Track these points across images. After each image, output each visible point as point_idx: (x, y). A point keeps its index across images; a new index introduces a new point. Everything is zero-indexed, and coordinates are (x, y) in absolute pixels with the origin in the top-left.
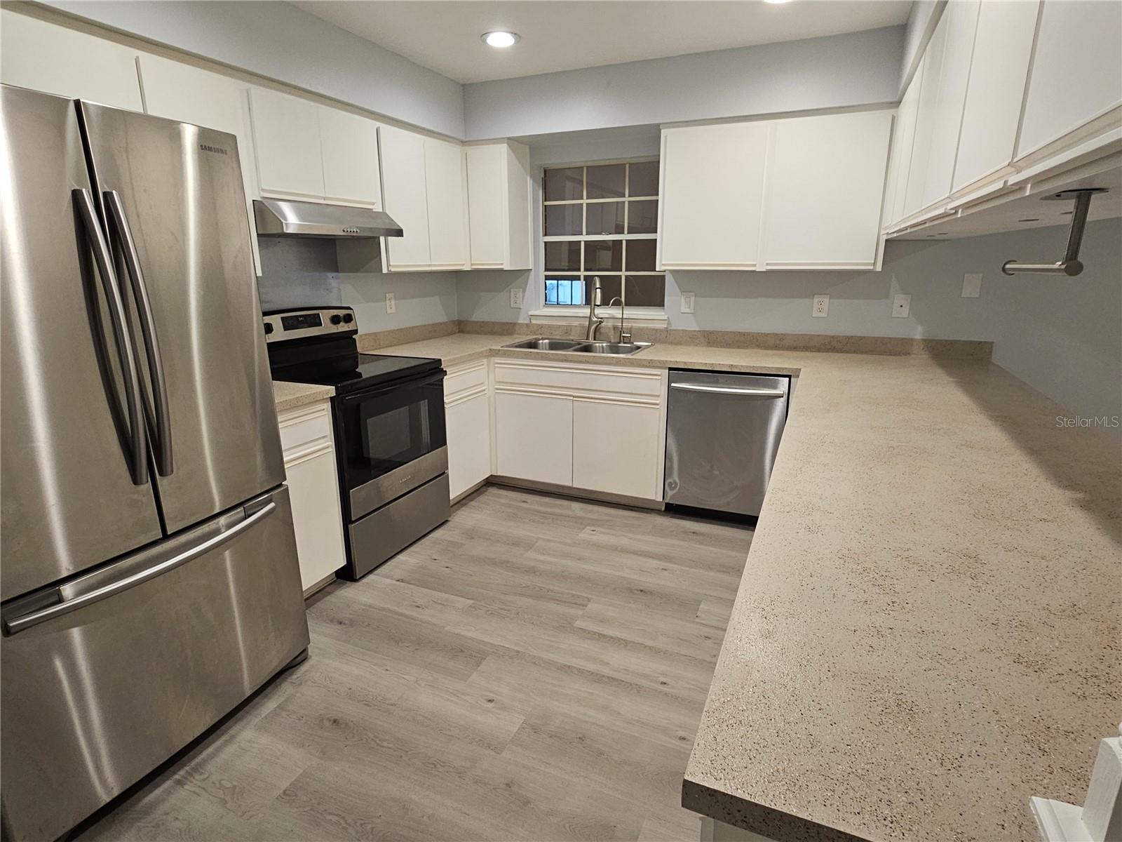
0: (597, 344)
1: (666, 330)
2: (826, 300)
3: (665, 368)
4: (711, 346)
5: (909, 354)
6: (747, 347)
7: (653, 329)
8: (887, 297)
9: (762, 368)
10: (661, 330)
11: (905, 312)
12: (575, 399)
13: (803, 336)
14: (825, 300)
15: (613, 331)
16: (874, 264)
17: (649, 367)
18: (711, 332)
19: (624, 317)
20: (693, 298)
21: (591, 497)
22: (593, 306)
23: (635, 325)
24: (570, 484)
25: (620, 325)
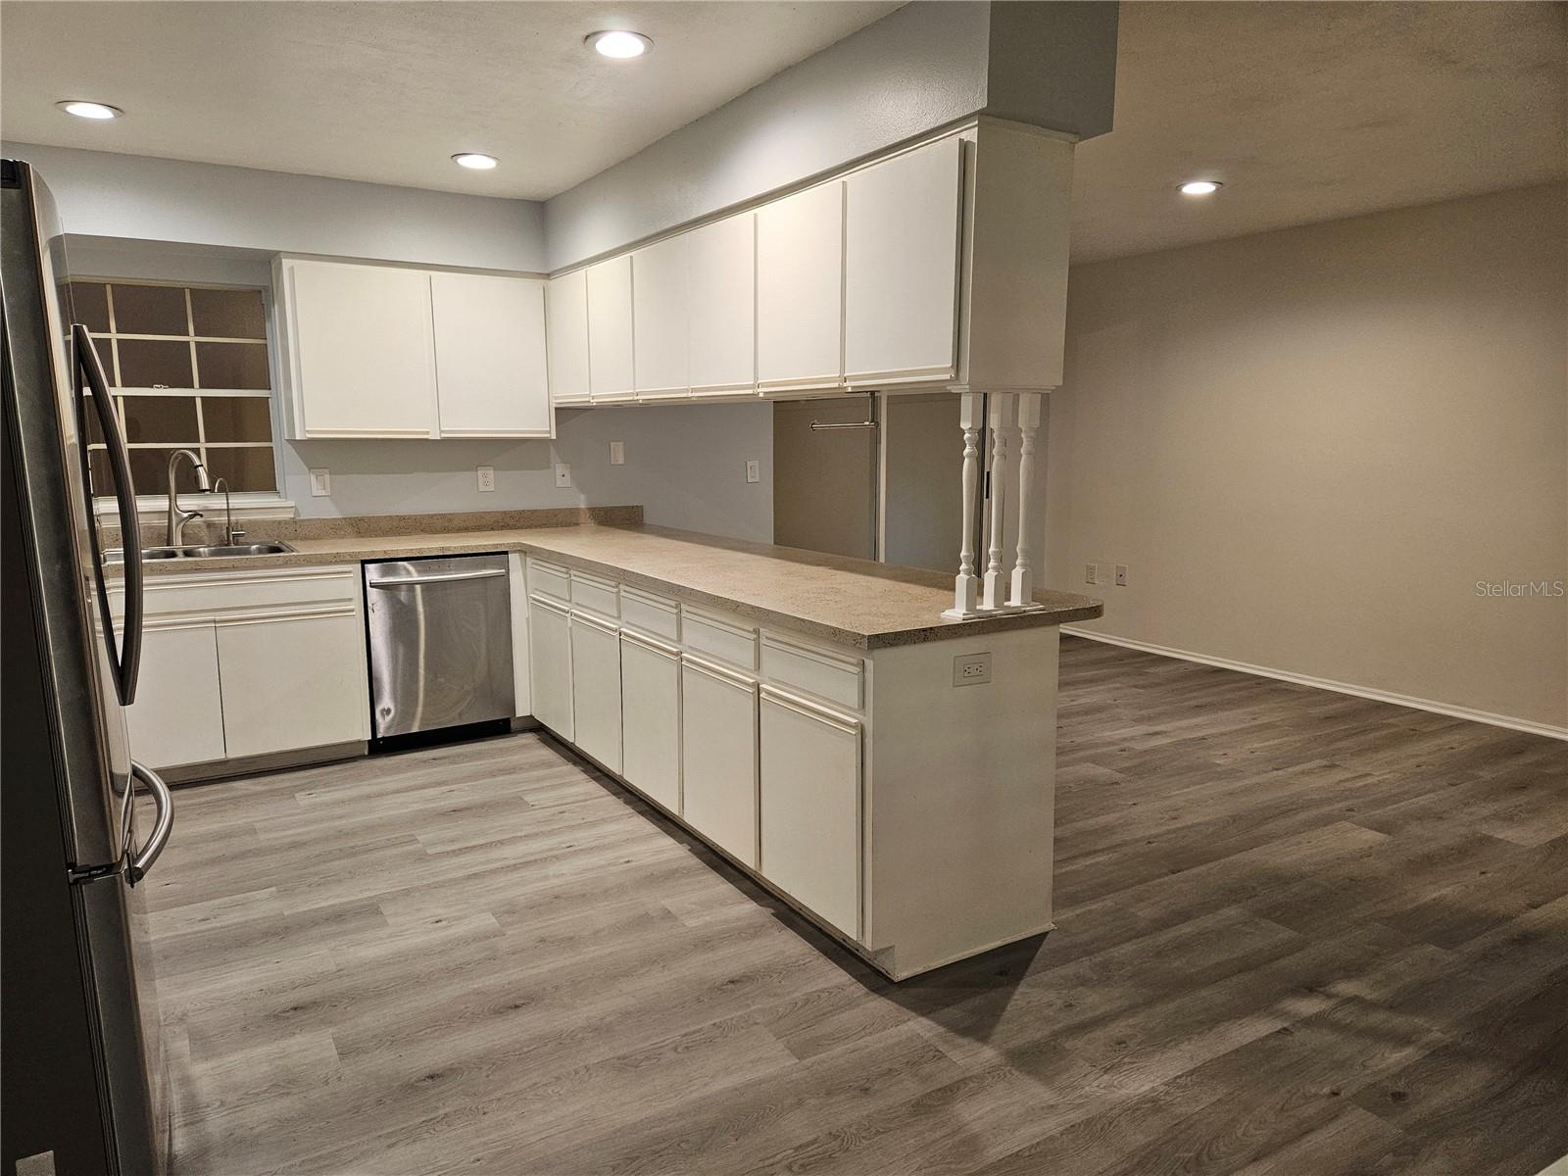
0: (201, 549)
1: (294, 521)
2: (491, 473)
3: (356, 562)
4: (362, 537)
5: (577, 524)
6: (410, 534)
7: (274, 522)
8: (549, 468)
9: (477, 547)
10: (286, 522)
11: (567, 482)
12: (217, 625)
13: (473, 514)
14: (488, 472)
15: (206, 530)
16: (550, 432)
17: (336, 563)
18: (362, 519)
19: (230, 507)
20: (327, 477)
21: (253, 768)
22: (173, 494)
23: (243, 518)
24: (221, 756)
25: (225, 519)
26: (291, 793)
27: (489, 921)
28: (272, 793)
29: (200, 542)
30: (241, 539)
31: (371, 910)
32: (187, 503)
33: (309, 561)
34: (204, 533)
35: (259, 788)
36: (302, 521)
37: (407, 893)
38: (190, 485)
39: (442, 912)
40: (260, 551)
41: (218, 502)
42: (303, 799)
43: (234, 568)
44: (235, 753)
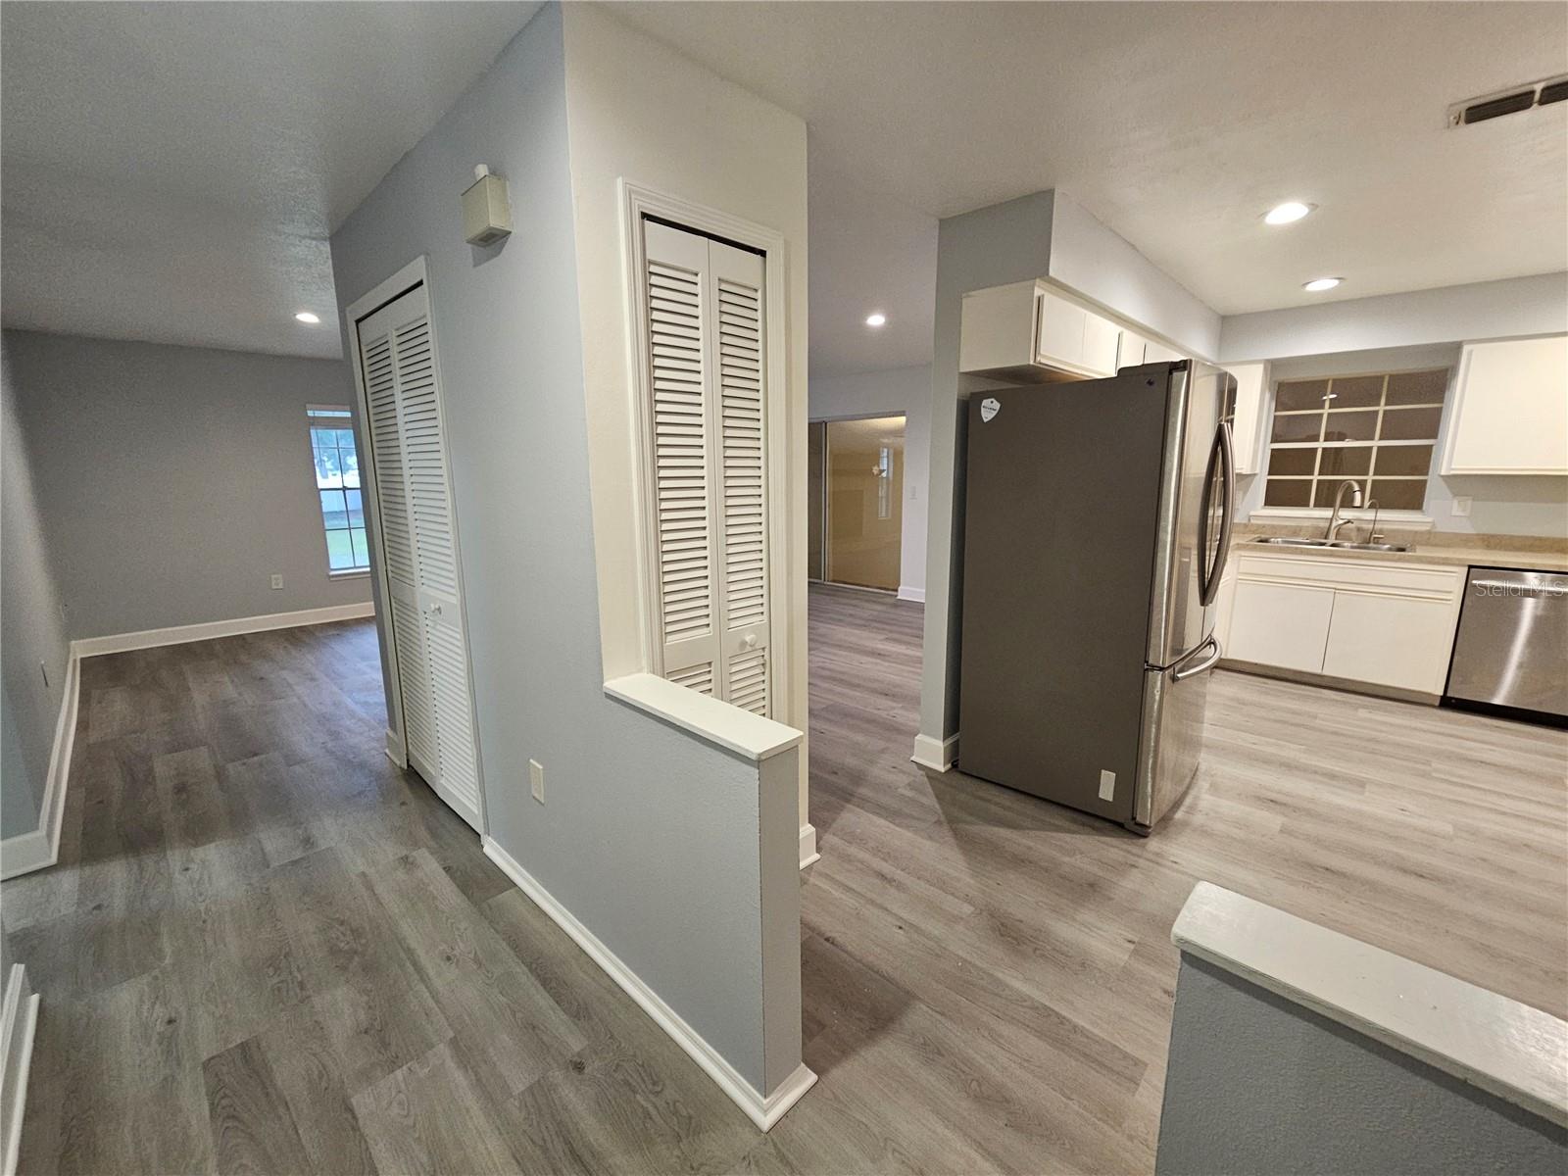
0: (1344, 543)
1: (1427, 532)
3: (1463, 566)
4: (1490, 549)
7: (1411, 531)
10: (1421, 532)
12: (1337, 591)
15: (1354, 532)
17: (1443, 564)
18: (1493, 536)
19: (1378, 518)
20: (1470, 503)
21: (1341, 686)
22: (1337, 508)
23: (1386, 527)
24: (1319, 672)
25: (1371, 526)
26: (1357, 707)
27: (1449, 829)
28: (1344, 703)
29: (1349, 539)
30: (1381, 541)
31: (1361, 784)
32: (1346, 514)
33: (1420, 560)
34: (1354, 535)
35: (1339, 698)
36: (1435, 533)
37: (1393, 787)
38: (1348, 503)
39: (1411, 807)
40: (1390, 549)
41: (1370, 515)
42: (1363, 713)
43: (1358, 558)
44: (1328, 672)
